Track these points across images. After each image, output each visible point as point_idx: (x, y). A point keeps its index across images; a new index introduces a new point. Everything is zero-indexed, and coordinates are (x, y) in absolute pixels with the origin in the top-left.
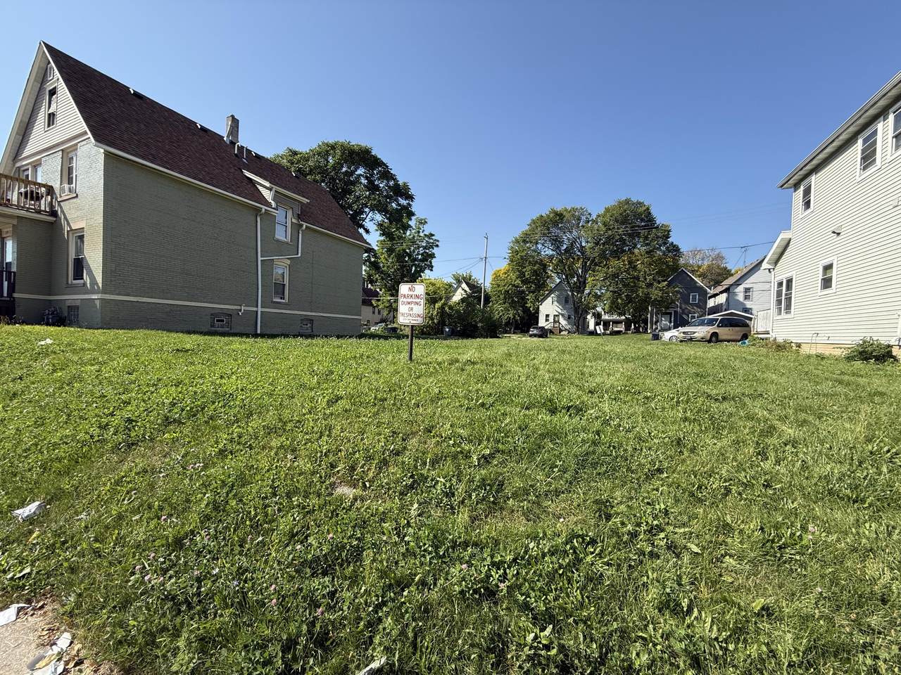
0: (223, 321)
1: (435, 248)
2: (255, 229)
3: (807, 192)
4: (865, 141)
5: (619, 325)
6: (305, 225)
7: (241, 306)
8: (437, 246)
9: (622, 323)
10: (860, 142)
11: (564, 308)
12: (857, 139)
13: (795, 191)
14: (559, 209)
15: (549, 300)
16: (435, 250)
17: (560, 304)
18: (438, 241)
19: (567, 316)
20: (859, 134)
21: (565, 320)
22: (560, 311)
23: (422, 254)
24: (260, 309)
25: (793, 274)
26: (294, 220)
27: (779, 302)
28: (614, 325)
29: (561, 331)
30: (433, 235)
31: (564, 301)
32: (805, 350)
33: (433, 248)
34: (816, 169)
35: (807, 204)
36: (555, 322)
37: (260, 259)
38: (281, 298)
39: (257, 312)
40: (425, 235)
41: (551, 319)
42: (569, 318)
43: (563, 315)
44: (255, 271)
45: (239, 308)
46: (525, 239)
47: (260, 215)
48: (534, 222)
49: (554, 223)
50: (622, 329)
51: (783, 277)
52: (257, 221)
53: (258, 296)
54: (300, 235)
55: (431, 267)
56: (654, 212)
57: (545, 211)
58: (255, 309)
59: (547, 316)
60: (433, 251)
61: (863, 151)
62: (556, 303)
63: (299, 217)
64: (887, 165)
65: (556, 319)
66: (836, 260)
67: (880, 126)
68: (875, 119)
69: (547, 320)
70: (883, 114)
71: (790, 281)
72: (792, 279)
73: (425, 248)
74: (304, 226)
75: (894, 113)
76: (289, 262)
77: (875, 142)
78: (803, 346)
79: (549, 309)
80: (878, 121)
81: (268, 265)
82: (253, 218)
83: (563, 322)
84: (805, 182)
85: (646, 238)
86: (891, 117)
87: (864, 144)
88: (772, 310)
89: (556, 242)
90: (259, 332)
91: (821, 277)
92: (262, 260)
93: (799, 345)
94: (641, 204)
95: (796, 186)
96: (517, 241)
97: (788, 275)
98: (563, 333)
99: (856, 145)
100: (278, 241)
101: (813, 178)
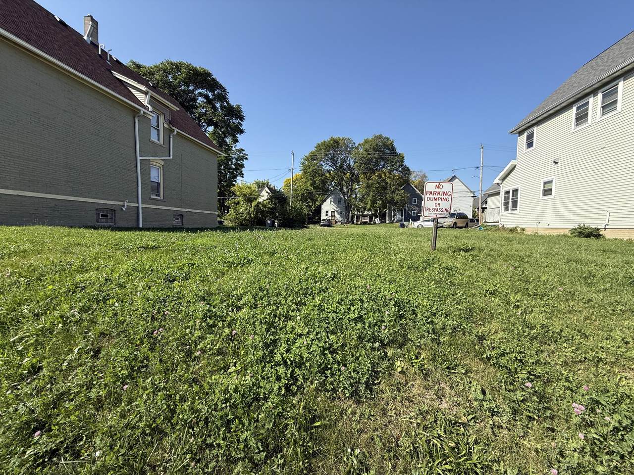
0: (107, 216)
1: (244, 160)
2: (133, 128)
3: (530, 137)
4: (578, 108)
5: (366, 218)
6: (176, 130)
7: (123, 201)
8: (247, 159)
9: (367, 216)
10: (574, 109)
11: (338, 206)
12: (572, 107)
13: (519, 136)
14: (335, 137)
15: (328, 201)
16: (245, 162)
17: (335, 204)
18: (247, 155)
19: (340, 212)
20: (573, 104)
21: (339, 214)
22: (335, 209)
23: (235, 165)
24: (141, 206)
25: (519, 187)
26: (165, 125)
27: (506, 204)
28: (363, 218)
29: (336, 222)
30: (243, 150)
31: (338, 202)
32: (528, 232)
33: (243, 160)
34: (538, 123)
35: (530, 145)
36: (332, 216)
37: (139, 158)
38: (157, 196)
39: (138, 207)
40: (237, 150)
41: (330, 214)
42: (341, 213)
43: (337, 211)
44: (134, 169)
45: (121, 203)
46: (313, 157)
47: (139, 116)
48: (319, 145)
49: (333, 147)
50: (367, 221)
51: (511, 189)
52: (135, 123)
53: (138, 193)
54: (172, 139)
55: (242, 175)
56: (395, 144)
57: (327, 139)
58: (136, 205)
59: (327, 212)
60: (243, 163)
61: (577, 114)
62: (332, 203)
63: (170, 123)
64: (596, 123)
65: (333, 214)
66: (555, 178)
67: (591, 100)
68: (587, 95)
69: (327, 215)
70: (594, 92)
71: (515, 191)
72: (518, 189)
73: (237, 160)
74: (176, 132)
75: (602, 93)
76: (162, 163)
77: (587, 109)
78: (526, 229)
79: (328, 207)
80: (590, 96)
81: (146, 164)
82: (130, 119)
83: (337, 216)
84: (530, 131)
85: (392, 162)
86: (600, 95)
87: (577, 110)
88: (500, 209)
89: (334, 161)
90: (141, 226)
91: (542, 188)
92: (140, 159)
93: (523, 229)
94: (388, 139)
95: (521, 133)
96: (307, 159)
97: (515, 187)
98: (338, 223)
99: (571, 110)
100: (153, 142)
101: (535, 129)
